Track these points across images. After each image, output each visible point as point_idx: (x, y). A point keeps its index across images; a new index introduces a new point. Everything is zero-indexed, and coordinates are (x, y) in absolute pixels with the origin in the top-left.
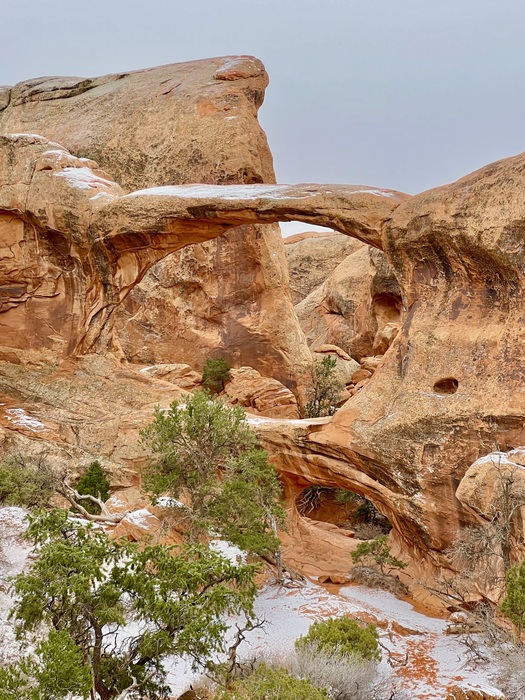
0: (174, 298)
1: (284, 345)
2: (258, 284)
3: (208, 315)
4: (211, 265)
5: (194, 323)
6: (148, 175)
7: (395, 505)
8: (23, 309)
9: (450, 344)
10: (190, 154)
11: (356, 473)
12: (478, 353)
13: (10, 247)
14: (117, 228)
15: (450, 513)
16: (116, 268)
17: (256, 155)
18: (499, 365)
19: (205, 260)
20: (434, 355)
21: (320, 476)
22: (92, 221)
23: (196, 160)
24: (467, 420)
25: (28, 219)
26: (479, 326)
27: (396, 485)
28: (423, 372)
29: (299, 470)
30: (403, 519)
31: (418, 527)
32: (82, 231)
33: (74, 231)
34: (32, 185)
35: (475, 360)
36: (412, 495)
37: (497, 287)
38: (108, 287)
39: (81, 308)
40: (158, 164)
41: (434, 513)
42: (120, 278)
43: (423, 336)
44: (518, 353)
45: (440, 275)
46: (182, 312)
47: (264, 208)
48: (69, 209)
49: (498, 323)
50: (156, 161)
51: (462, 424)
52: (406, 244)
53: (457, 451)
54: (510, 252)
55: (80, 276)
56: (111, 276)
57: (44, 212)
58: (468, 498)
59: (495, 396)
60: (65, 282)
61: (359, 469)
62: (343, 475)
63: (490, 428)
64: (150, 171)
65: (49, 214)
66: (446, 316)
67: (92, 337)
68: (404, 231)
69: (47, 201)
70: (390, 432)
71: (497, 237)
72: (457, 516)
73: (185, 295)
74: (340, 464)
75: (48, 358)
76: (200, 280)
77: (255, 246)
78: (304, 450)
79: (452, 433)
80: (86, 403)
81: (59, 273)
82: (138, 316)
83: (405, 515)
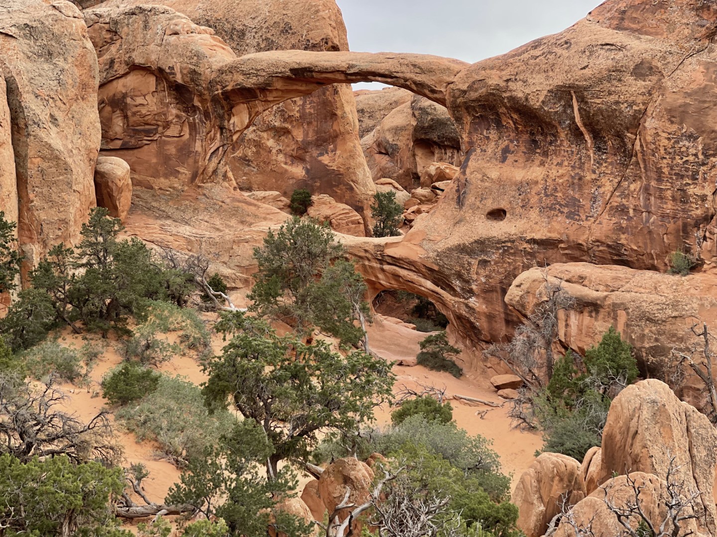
0: (268, 140)
1: (354, 178)
2: (335, 131)
3: (294, 153)
4: (298, 115)
5: (283, 159)
6: (248, 41)
7: (454, 306)
8: (155, 146)
9: (500, 182)
10: (282, 25)
11: (423, 281)
12: (522, 190)
13: (144, 96)
14: (232, 84)
15: (497, 313)
16: (230, 115)
17: (334, 28)
18: (540, 200)
19: (293, 110)
20: (487, 190)
21: (393, 282)
22: (212, 77)
23: (287, 31)
24: (513, 242)
25: (160, 74)
26: (524, 167)
27: (454, 290)
28: (478, 203)
29: (377, 277)
30: (459, 317)
31: (471, 323)
32: (204, 85)
33: (197, 85)
34: (163, 47)
35: (520, 195)
36: (467, 299)
37: (539, 138)
38: (224, 131)
39: (202, 146)
40: (256, 33)
41: (485, 313)
42: (234, 124)
43: (478, 175)
44: (555, 190)
45: (492, 127)
46: (274, 151)
47: (352, 71)
48: (193, 67)
49: (539, 166)
50: (255, 30)
51: (509, 244)
52: (465, 103)
53: (505, 265)
54: (552, 110)
55: (201, 120)
56: (226, 121)
57: (173, 68)
58: (514, 303)
59: (536, 223)
60: (189, 125)
61: (425, 277)
62: (412, 282)
63: (531, 249)
64: (249, 39)
65: (177, 70)
66: (496, 159)
67: (211, 169)
68: (465, 92)
69: (175, 60)
70: (450, 250)
71: (542, 98)
72: (503, 316)
73: (277, 137)
74: (411, 273)
75: (175, 185)
76: (289, 126)
77: (333, 101)
78: (381, 261)
79: (501, 251)
80: (206, 222)
81: (184, 118)
82: (239, 153)
83: (461, 314)
